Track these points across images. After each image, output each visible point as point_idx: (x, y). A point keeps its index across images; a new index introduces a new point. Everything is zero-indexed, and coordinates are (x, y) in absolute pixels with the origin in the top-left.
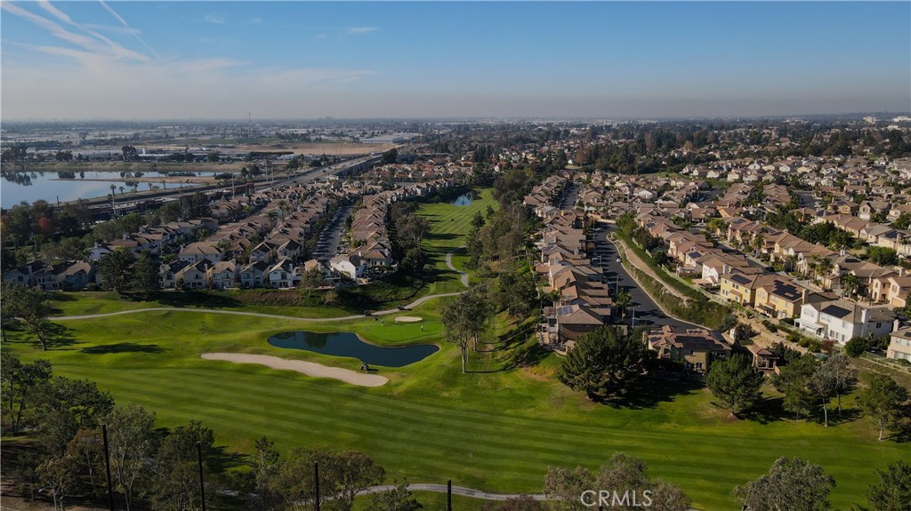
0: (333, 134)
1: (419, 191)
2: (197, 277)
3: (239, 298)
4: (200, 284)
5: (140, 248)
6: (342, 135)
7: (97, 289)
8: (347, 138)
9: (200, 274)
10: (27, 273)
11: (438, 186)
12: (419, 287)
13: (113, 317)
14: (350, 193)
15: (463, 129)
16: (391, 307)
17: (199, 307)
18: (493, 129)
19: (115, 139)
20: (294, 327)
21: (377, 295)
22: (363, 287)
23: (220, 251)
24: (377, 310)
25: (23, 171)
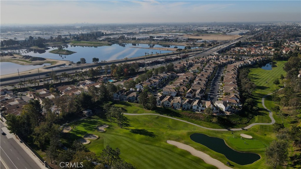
0: (216, 30)
1: (250, 62)
2: (168, 103)
3: (181, 113)
4: (169, 106)
5: (151, 85)
6: (219, 30)
7: (137, 103)
8: (221, 32)
9: (169, 102)
10: (119, 94)
11: (258, 60)
12: (251, 118)
13: (141, 116)
14: (222, 62)
15: (268, 28)
16: (238, 127)
17: (167, 115)
18: (280, 28)
19: (148, 31)
20: (200, 131)
21: (233, 120)
22: (227, 116)
23: (176, 91)
24: (233, 128)
25: (123, 43)
